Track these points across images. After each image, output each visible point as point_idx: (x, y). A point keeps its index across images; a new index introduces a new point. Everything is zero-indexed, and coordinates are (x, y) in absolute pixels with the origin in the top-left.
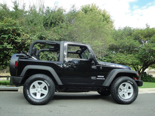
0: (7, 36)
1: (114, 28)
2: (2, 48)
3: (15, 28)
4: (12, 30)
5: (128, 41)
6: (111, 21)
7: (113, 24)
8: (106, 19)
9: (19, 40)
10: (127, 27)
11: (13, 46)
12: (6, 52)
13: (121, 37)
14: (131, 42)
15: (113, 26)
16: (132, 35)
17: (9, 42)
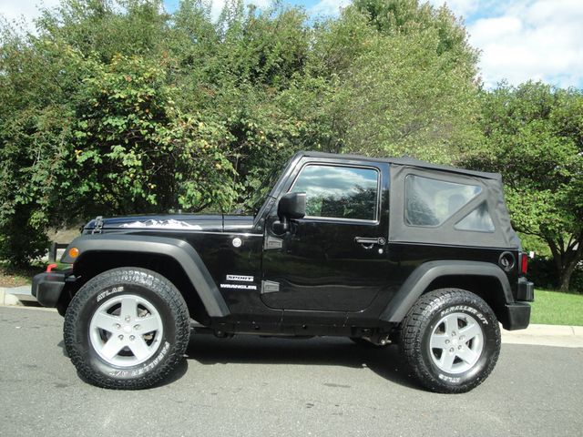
0: (124, 122)
1: (476, 79)
2: (101, 162)
3: (151, 92)
4: (140, 100)
5: (535, 139)
6: (467, 55)
7: (476, 66)
8: (448, 45)
9: (164, 136)
10: (534, 83)
11: (140, 156)
12: (114, 176)
13: (507, 121)
14: (547, 145)
15: (473, 74)
16: (551, 115)
17: (127, 142)
